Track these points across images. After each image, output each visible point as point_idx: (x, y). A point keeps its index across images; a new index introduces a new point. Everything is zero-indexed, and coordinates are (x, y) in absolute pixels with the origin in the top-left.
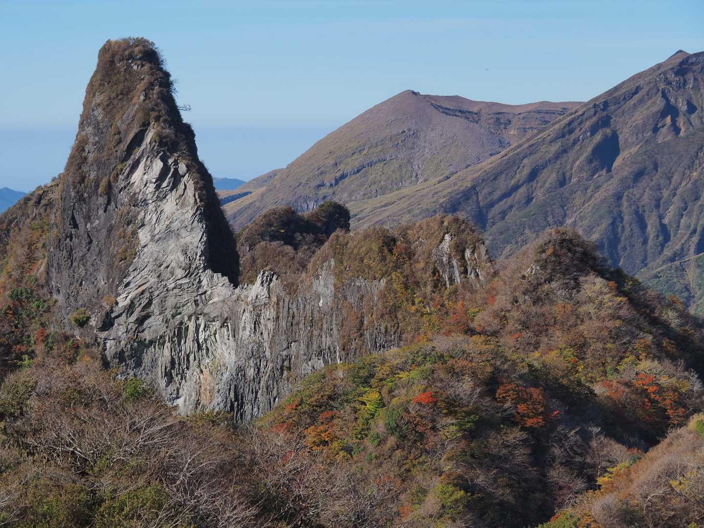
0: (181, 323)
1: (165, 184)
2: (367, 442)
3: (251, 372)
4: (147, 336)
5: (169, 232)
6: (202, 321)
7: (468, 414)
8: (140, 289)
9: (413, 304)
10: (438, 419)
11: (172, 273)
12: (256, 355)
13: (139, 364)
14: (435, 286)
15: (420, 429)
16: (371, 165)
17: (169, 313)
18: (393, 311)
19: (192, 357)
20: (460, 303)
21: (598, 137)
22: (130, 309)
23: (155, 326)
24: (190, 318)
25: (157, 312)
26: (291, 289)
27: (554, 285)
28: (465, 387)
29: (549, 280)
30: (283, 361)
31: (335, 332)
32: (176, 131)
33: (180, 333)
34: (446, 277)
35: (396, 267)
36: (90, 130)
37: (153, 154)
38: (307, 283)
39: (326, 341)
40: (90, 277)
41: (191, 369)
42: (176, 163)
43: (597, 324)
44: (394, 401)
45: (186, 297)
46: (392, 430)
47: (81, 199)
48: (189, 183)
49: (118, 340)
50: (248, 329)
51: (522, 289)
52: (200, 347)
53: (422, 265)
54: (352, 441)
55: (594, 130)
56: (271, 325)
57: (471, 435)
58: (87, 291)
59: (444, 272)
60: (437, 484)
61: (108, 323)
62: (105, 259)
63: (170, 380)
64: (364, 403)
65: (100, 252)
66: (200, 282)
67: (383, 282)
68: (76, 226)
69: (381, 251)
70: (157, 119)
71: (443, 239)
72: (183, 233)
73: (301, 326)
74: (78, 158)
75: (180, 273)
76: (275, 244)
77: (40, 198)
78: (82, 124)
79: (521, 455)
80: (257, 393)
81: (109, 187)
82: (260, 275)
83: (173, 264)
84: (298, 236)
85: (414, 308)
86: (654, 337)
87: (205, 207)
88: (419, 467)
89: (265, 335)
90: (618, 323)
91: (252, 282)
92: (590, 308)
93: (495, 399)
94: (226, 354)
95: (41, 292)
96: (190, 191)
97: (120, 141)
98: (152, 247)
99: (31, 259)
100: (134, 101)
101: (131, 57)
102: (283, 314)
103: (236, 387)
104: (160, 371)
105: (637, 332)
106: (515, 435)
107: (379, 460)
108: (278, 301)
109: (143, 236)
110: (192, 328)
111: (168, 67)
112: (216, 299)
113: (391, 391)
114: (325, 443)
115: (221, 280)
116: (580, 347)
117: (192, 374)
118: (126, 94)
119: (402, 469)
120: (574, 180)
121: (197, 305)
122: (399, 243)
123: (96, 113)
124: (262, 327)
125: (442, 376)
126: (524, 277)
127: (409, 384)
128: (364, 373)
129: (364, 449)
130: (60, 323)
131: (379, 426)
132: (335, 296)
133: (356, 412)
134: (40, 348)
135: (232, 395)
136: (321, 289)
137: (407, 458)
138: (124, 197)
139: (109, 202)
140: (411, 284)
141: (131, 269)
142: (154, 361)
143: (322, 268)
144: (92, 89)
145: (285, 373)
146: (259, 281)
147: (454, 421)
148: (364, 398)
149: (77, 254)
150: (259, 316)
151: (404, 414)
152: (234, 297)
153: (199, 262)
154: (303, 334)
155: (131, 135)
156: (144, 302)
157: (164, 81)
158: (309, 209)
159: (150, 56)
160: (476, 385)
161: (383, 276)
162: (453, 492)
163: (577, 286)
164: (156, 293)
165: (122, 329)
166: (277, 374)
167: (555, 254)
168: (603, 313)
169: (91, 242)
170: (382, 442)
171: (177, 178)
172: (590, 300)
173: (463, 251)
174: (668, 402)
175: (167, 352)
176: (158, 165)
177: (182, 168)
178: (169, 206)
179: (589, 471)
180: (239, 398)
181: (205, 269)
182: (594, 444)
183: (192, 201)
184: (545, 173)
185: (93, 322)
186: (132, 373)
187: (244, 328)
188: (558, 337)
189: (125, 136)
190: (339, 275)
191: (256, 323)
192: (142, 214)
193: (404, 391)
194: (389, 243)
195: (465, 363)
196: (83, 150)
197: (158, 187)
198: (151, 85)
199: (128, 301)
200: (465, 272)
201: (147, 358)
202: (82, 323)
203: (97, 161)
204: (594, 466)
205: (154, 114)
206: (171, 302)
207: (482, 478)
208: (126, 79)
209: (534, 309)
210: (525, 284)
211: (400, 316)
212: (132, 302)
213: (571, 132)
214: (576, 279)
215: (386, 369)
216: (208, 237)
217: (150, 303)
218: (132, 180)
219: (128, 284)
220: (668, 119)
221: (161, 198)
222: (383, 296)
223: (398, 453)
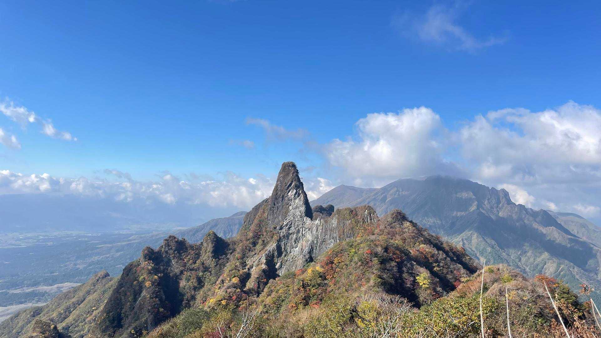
0: (299, 229)
1: (296, 196)
2: (352, 263)
3: (315, 242)
4: (290, 232)
5: (297, 207)
6: (304, 229)
7: (380, 257)
8: (289, 221)
9: (357, 227)
10: (373, 258)
11: (297, 217)
12: (317, 238)
13: (288, 239)
14: (363, 223)
15: (367, 260)
16: (334, 199)
17: (296, 227)
18: (352, 228)
19: (301, 237)
20: (370, 227)
21: (382, 196)
22: (287, 225)
23: (292, 230)
24: (301, 228)
25: (293, 226)
26: (326, 222)
27: (396, 223)
28: (379, 250)
29: (394, 222)
30: (323, 240)
31: (337, 233)
32: (299, 184)
33: (298, 232)
34: (366, 220)
35: (353, 218)
36: (279, 182)
37: (293, 188)
38: (330, 221)
39: (335, 235)
40: (278, 217)
41: (301, 240)
42: (299, 191)
43: (409, 234)
44: (359, 252)
45: (300, 223)
46: (360, 260)
47: (276, 199)
48: (302, 196)
49: (283, 233)
50: (315, 231)
51: (387, 224)
52: (303, 235)
53: (359, 217)
54: (348, 263)
55: (382, 194)
56: (321, 231)
57: (382, 263)
58: (276, 220)
59: (365, 219)
60: (373, 277)
61: (281, 228)
62: (281, 213)
63: (295, 243)
64: (351, 252)
65: (280, 211)
66: (304, 219)
67: (350, 221)
68: (275, 205)
69: (349, 213)
70: (295, 180)
71: (365, 211)
72: (300, 207)
73: (328, 231)
74: (276, 189)
75: (299, 217)
76: (318, 213)
77: (266, 201)
78: (277, 181)
79: (395, 269)
80: (317, 247)
81: (283, 196)
82: (318, 219)
83: (297, 215)
84: (323, 212)
85: (357, 228)
86: (424, 238)
87: (305, 201)
88: (367, 272)
89: (319, 233)
90: (414, 234)
91: (316, 220)
92: (407, 230)
93: (387, 253)
94: (309, 237)
95: (266, 220)
96: (302, 198)
97: (286, 185)
98: (292, 210)
99: (264, 212)
100: (290, 176)
101: (289, 166)
102: (324, 228)
103: (312, 246)
104: (293, 240)
105: (419, 237)
106: (393, 264)
107: (356, 268)
108: (323, 225)
109: (291, 208)
110: (301, 230)
111: (298, 168)
112: (307, 224)
113: (358, 250)
114: (340, 263)
115: (309, 219)
116: (404, 240)
117: (301, 241)
118: (288, 174)
119: (363, 272)
120: (377, 204)
121: (303, 225)
122: (354, 212)
123: (281, 179)
124: (318, 231)
125: (373, 246)
126: (388, 221)
127: (363, 248)
128: (350, 244)
129: (352, 265)
130: (270, 228)
131: (356, 259)
132: (337, 224)
133: (349, 255)
134: (265, 234)
135: (311, 247)
136: (334, 222)
137: (364, 269)
138: (286, 199)
139: (283, 200)
140: (357, 222)
141: (287, 215)
142: (292, 238)
143: (334, 217)
144: (280, 173)
145: (324, 242)
146: (318, 220)
147: (377, 259)
148: (351, 251)
149: (275, 212)
150: (318, 228)
151: (363, 256)
152: (312, 223)
153: (304, 215)
154: (329, 233)
155: (289, 184)
156: (290, 223)
157: (297, 172)
158: (324, 206)
159: (294, 166)
160: (382, 249)
161: (350, 220)
162: (378, 279)
163: (402, 224)
164: (293, 222)
165: (285, 230)
166: (322, 242)
167: (396, 216)
168: (410, 231)
169: (278, 209)
170: (356, 264)
171: (299, 195)
172: (406, 228)
173: (371, 214)
174: (429, 256)
175: (295, 236)
176: (295, 191)
177: (300, 192)
178: (297, 201)
179: (414, 275)
180: (312, 248)
181: (305, 216)
182: (415, 267)
183: (302, 200)
184: (371, 203)
185: (278, 228)
186: (286, 241)
187: (314, 231)
188: (398, 237)
189: (287, 184)
190: (338, 219)
191: (317, 230)
192: (291, 202)
193: (362, 250)
194: (352, 211)
195: (379, 243)
196: (277, 187)
197: (295, 196)
198: (294, 173)
199: (286, 223)
200: (371, 219)
201: (290, 237)
202: (275, 228)
203: (280, 190)
204: (414, 274)
205: (294, 179)
206: (296, 224)
207: (385, 275)
208: (288, 171)
209: (391, 230)
210: (388, 223)
211: (354, 230)
212: (287, 223)
213: (377, 194)
214: (402, 223)
215: (357, 243)
216: (306, 209)
217: (291, 224)
218: (288, 194)
219: (286, 219)
220: (398, 193)
221: (295, 199)
222: (350, 224)
223: (361, 267)
